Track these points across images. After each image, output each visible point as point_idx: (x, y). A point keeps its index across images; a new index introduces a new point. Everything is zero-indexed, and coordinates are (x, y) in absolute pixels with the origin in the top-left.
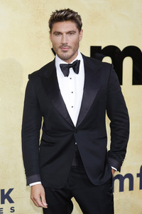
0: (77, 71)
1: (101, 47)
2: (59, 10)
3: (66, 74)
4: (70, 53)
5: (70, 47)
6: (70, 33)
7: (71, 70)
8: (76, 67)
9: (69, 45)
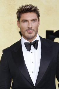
0: (36, 48)
1: (53, 31)
2: (24, 5)
3: (29, 50)
4: (33, 34)
5: (33, 30)
6: (34, 20)
7: (32, 47)
8: (35, 44)
9: (33, 28)
